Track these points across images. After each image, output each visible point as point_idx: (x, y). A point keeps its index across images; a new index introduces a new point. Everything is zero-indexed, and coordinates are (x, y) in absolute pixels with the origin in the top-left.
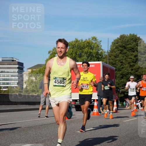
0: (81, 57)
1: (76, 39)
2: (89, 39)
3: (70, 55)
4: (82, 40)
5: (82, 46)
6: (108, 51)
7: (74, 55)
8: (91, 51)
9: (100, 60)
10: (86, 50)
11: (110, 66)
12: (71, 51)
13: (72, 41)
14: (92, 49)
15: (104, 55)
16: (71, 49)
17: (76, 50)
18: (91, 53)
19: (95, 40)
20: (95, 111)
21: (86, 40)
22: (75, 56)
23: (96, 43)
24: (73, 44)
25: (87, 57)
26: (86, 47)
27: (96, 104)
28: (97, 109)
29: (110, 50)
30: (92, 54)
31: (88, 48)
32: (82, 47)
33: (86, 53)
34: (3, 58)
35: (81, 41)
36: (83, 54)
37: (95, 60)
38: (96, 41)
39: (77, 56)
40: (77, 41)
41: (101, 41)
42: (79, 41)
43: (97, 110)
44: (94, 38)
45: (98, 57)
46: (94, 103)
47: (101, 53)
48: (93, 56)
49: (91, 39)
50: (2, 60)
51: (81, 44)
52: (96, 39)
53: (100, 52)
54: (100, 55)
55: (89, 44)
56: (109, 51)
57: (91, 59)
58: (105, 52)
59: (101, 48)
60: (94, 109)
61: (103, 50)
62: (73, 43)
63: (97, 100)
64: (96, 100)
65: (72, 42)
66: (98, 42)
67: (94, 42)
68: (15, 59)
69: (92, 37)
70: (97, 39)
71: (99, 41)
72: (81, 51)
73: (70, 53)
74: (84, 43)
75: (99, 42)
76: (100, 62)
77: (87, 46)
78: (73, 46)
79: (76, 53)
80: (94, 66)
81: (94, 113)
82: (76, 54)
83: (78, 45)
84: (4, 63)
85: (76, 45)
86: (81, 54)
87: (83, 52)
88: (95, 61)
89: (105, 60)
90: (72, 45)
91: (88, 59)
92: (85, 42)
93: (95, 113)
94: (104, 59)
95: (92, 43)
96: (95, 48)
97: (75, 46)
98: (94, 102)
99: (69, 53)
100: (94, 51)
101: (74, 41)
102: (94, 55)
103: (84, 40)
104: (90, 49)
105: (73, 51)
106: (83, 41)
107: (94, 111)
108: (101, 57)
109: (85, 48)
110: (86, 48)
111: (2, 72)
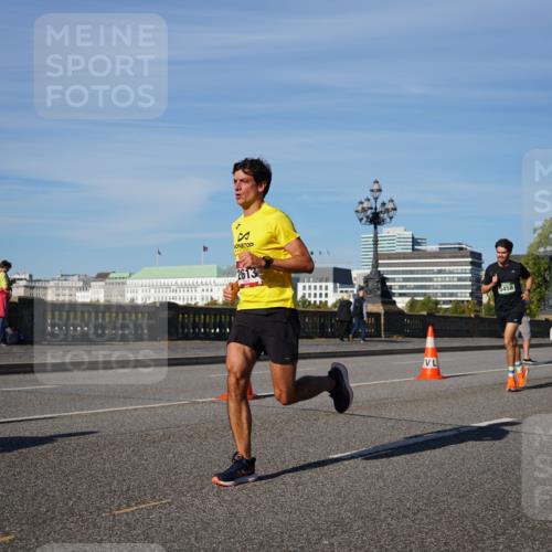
50: (440, 248)
68: (464, 246)
84: (443, 255)
111: (440, 272)
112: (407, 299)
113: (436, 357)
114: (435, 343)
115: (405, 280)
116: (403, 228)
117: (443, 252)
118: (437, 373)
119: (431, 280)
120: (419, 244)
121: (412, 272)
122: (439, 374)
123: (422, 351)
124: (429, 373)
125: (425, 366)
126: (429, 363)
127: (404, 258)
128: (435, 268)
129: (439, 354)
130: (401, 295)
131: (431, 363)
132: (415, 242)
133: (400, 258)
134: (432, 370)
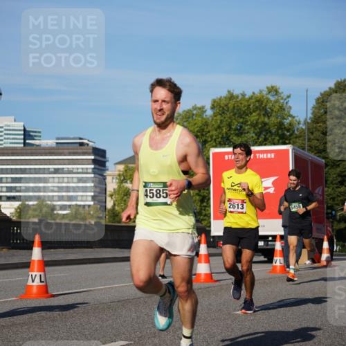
0: (242, 134)
1: (229, 92)
2: (261, 91)
3: (216, 130)
4: (243, 95)
5: (244, 109)
6: (306, 119)
7: (224, 130)
8: (266, 120)
9: (287, 142)
10: (254, 117)
11: (312, 156)
12: (219, 121)
13: (219, 97)
14: (267, 114)
15: (298, 129)
16: (219, 117)
17: (230, 118)
18: (265, 124)
19: (276, 94)
20: (278, 264)
21: (254, 93)
22: (226, 134)
23: (276, 101)
24: (222, 105)
25: (256, 135)
26: (254, 112)
27: (278, 246)
28: (282, 259)
29: (310, 118)
30: (267, 127)
31: (258, 112)
32: (244, 112)
33: (254, 125)
34: (58, 139)
35: (240, 97)
36: (246, 128)
37: (276, 141)
38: (276, 97)
39: (232, 132)
40: (231, 97)
41: (289, 97)
42: (237, 97)
43: (282, 261)
44: (274, 90)
45: (283, 134)
46: (274, 245)
47: (290, 124)
48: (270, 132)
49: (264, 93)
50: (57, 143)
51: (241, 104)
52: (276, 91)
53: (286, 122)
54: (288, 131)
55: (260, 105)
56: (309, 121)
57: (265, 139)
58: (299, 123)
59: (289, 112)
60: (275, 258)
61: (294, 117)
62: (223, 102)
63: (282, 237)
64: (278, 237)
65: (220, 99)
66: (282, 99)
67: (272, 99)
68: (85, 141)
69: (268, 88)
70: (280, 91)
71: (285, 97)
72: (241, 120)
73: (216, 126)
74: (248, 101)
75: (285, 99)
76: (289, 147)
77: (257, 107)
78: (223, 108)
79: (230, 126)
80: (273, 155)
81: (275, 267)
82: (230, 128)
83: (234, 107)
84: (61, 151)
85: (231, 106)
86: (241, 127)
87: (247, 121)
88: (274, 144)
89: (299, 141)
90: (220, 107)
91: (258, 139)
92: (251, 98)
93: (278, 268)
94: (297, 140)
95: (268, 100)
96: (274, 114)
97: (228, 108)
98: (275, 241)
99: (213, 125)
100: (273, 120)
101: (226, 98)
102: (273, 131)
103: (249, 94)
104: (264, 115)
105: (221, 121)
106: (247, 97)
107: (274, 264)
108: (291, 135)
109: (251, 113)
110: (254, 114)
111: (56, 171)
112: (17, 204)
113: (44, 271)
114: (43, 255)
115: (14, 180)
116: (12, 118)
117: (60, 148)
118: (44, 290)
119: (45, 181)
120: (32, 138)
121: (23, 171)
122: (47, 292)
123: (27, 265)
124: (35, 290)
125: (30, 283)
126: (34, 278)
127: (13, 154)
128: (52, 167)
129: (47, 269)
130: (9, 199)
131: (37, 280)
132: (27, 134)
133: (8, 155)
134: (38, 286)
